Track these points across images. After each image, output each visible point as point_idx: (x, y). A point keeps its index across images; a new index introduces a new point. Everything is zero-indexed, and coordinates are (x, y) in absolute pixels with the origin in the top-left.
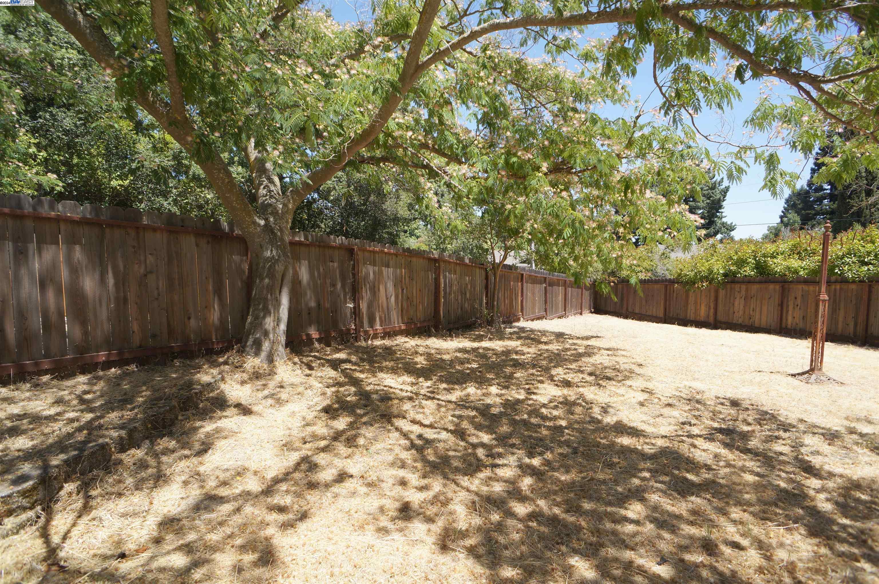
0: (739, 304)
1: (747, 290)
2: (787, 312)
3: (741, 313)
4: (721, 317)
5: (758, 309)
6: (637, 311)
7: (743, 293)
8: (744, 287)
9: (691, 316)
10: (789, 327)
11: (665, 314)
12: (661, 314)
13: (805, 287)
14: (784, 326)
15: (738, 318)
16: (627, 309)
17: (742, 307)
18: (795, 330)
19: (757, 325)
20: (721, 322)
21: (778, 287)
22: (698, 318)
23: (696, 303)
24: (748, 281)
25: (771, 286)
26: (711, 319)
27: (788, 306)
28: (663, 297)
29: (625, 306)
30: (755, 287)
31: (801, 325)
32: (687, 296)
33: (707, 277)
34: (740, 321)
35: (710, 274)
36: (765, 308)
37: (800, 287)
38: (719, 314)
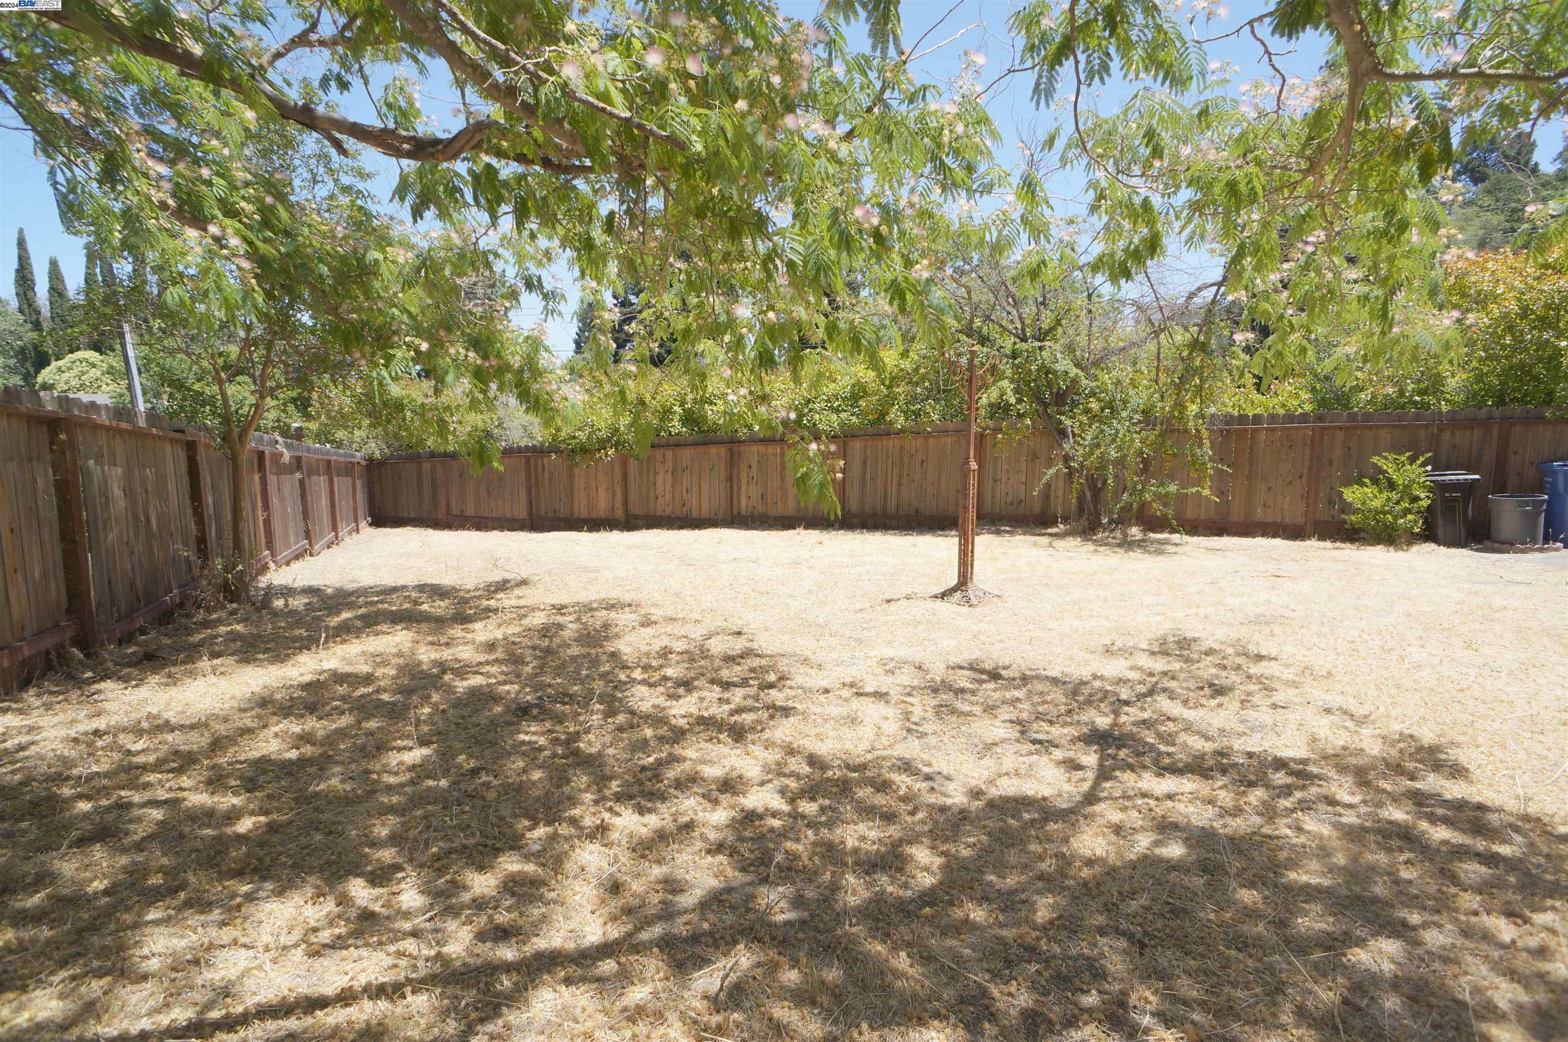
0: (663, 482)
1: (675, 460)
2: (739, 488)
3: (668, 497)
4: (636, 508)
5: (695, 489)
6: (470, 512)
7: (670, 463)
8: (669, 453)
9: (582, 510)
10: (743, 512)
11: (530, 513)
12: (521, 512)
13: (762, 448)
14: (735, 511)
15: (663, 506)
16: (448, 511)
17: (669, 488)
18: (752, 517)
19: (695, 515)
20: (636, 517)
21: (723, 450)
22: (594, 515)
23: (587, 487)
24: (676, 443)
25: (713, 450)
26: (619, 513)
27: (739, 481)
28: (523, 479)
29: (443, 504)
30: (687, 454)
31: (760, 509)
32: (571, 475)
33: (609, 439)
34: (668, 511)
35: (613, 435)
36: (705, 487)
37: (755, 448)
38: (631, 503)
